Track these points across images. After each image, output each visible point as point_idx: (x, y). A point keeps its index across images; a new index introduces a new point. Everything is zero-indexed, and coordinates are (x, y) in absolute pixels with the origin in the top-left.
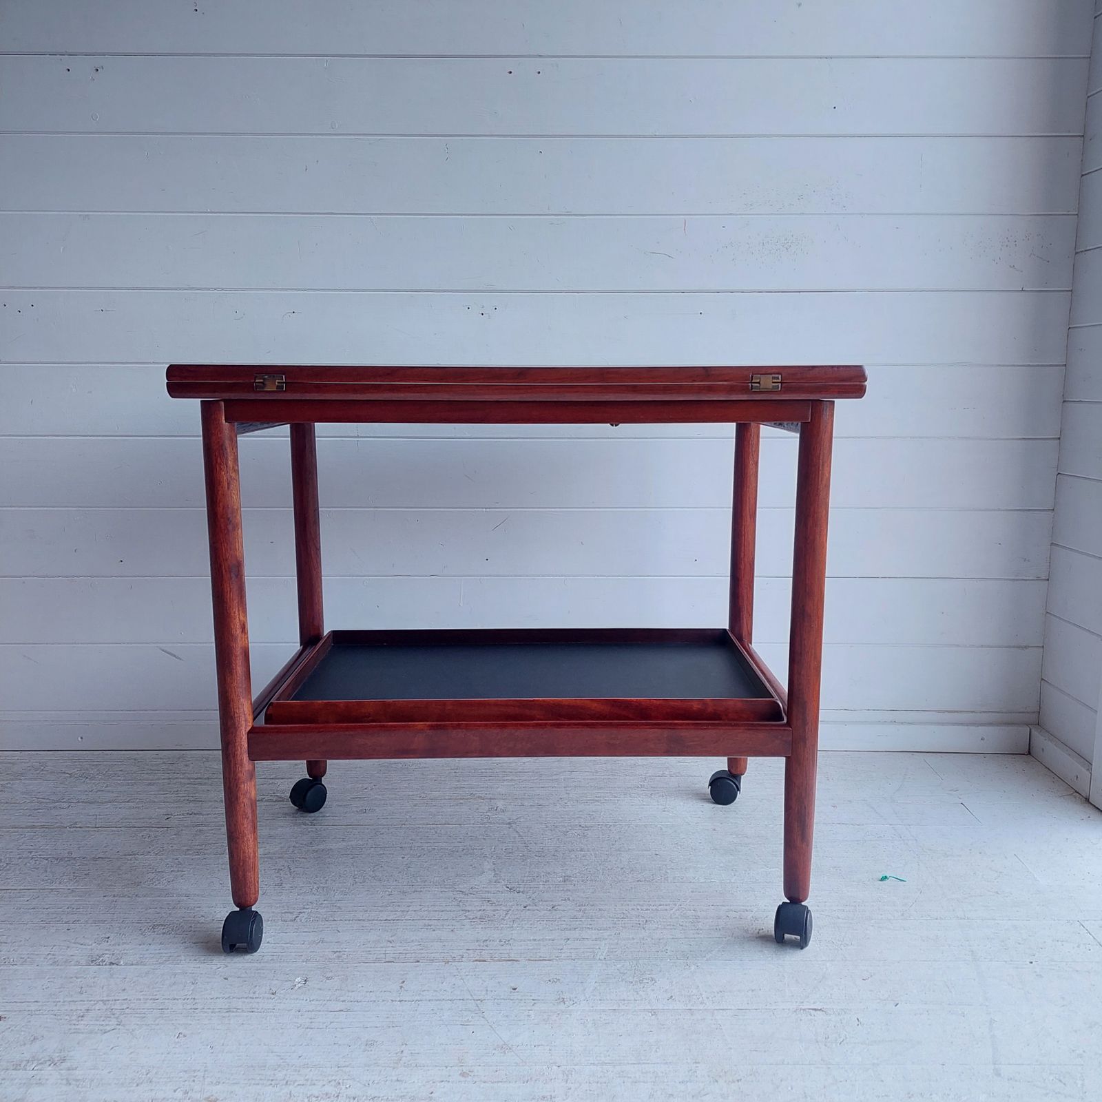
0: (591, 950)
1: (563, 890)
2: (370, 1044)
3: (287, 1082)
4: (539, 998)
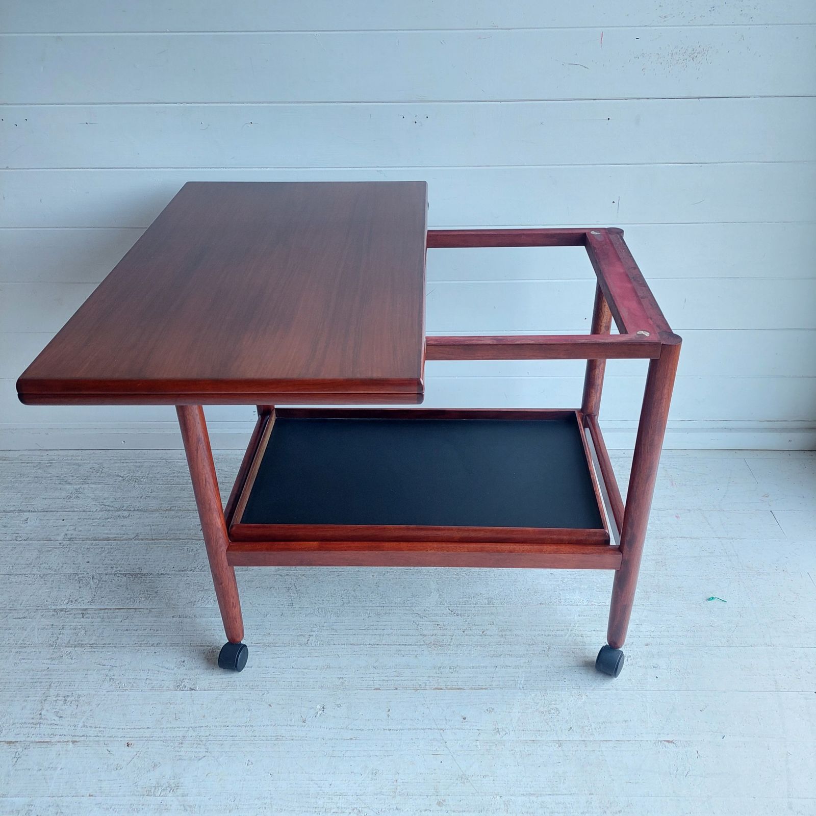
0: (513, 679)
1: (488, 613)
2: (375, 773)
4: (482, 728)
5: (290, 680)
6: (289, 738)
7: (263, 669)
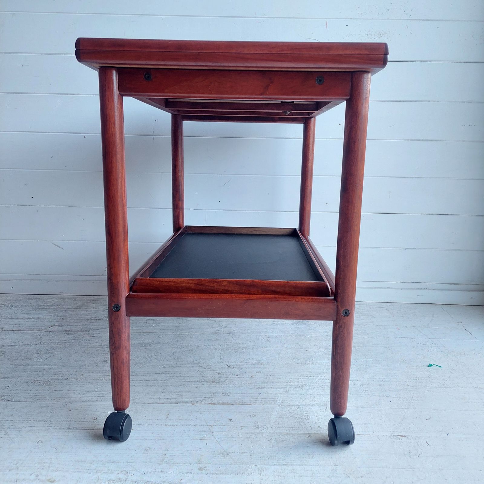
0: (273, 399)
1: (257, 367)
2: (147, 449)
3: (97, 471)
4: (245, 425)
5: (92, 397)
6: (80, 428)
7: (71, 391)
